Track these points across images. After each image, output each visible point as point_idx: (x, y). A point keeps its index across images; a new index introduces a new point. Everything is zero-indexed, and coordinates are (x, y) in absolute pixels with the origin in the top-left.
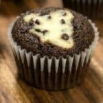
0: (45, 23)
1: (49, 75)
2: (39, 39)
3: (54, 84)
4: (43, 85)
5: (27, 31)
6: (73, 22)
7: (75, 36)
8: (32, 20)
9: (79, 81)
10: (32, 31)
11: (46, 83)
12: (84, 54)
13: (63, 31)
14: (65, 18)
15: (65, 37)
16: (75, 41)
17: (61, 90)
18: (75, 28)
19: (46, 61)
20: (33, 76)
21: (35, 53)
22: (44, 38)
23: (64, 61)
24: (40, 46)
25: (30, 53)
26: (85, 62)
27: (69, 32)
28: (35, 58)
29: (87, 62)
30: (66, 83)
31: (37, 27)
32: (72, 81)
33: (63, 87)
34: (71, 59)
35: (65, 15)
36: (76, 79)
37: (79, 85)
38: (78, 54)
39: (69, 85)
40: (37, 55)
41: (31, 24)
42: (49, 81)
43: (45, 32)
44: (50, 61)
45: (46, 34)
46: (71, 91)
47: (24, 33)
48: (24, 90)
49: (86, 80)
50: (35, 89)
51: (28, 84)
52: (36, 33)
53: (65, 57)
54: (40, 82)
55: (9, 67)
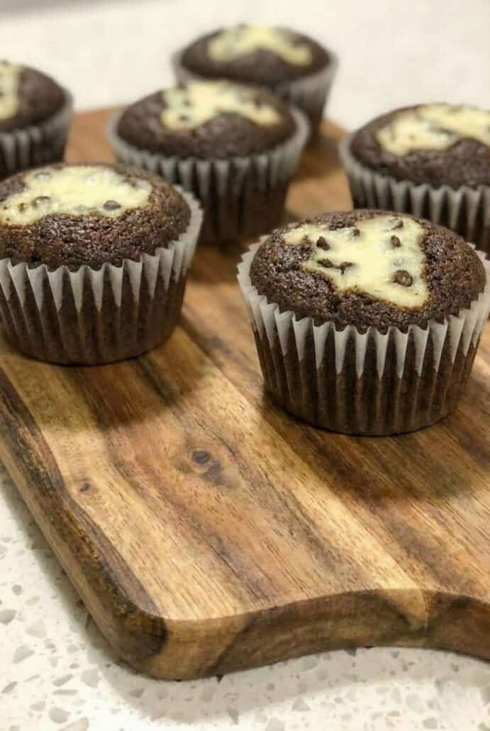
0: (342, 247)
1: (360, 385)
2: (329, 283)
3: (371, 414)
4: (341, 414)
5: (295, 267)
6: (424, 243)
7: (431, 276)
8: (306, 239)
9: (443, 412)
10: (310, 265)
11: (351, 412)
12: (458, 324)
13: (396, 264)
14: (400, 235)
15: (402, 278)
16: (431, 289)
17: (394, 435)
18: (430, 258)
19: (351, 343)
20: (314, 395)
21: (320, 321)
22: (344, 283)
23: (403, 340)
24: (335, 303)
25: (305, 321)
26: (460, 351)
27: (415, 266)
28: (320, 333)
29: (466, 352)
30: (406, 413)
31: (322, 254)
32: (423, 405)
33: (397, 425)
34: (422, 336)
35: (401, 226)
36: (437, 401)
37: (441, 422)
38: (440, 321)
39: (414, 422)
40: (326, 324)
41: (305, 249)
42: (359, 405)
43: (344, 267)
44: (362, 340)
45: (348, 272)
46: (422, 438)
47: (287, 270)
48: (284, 436)
49: (464, 409)
50: (314, 433)
51: (296, 418)
52: (322, 269)
53: (404, 330)
54: (332, 409)
55: (235, 384)
